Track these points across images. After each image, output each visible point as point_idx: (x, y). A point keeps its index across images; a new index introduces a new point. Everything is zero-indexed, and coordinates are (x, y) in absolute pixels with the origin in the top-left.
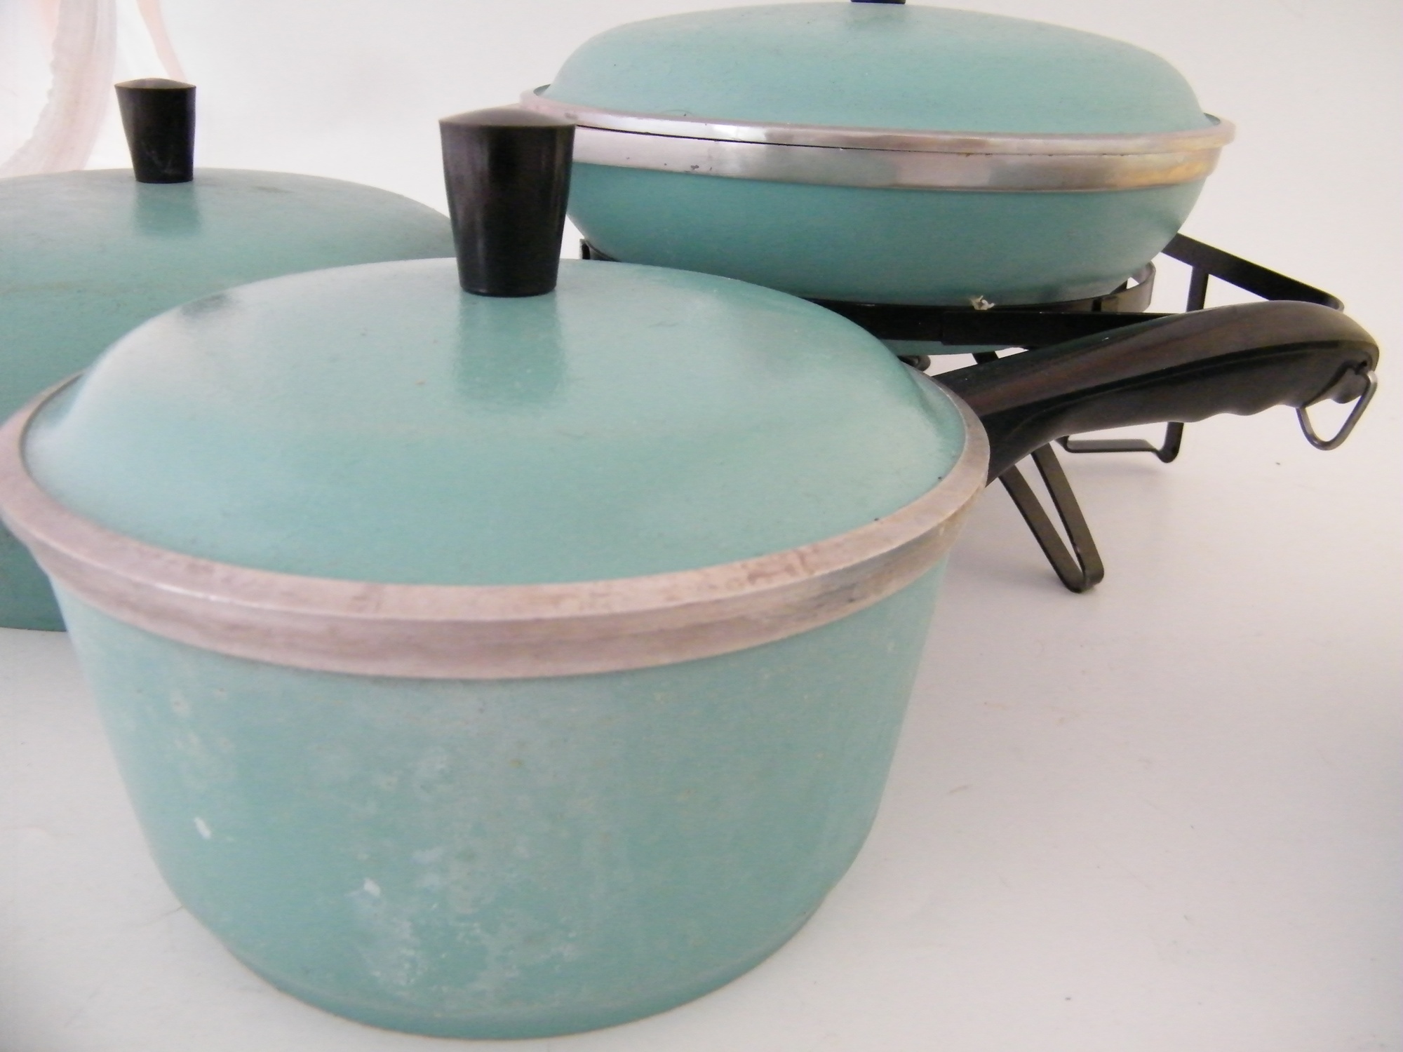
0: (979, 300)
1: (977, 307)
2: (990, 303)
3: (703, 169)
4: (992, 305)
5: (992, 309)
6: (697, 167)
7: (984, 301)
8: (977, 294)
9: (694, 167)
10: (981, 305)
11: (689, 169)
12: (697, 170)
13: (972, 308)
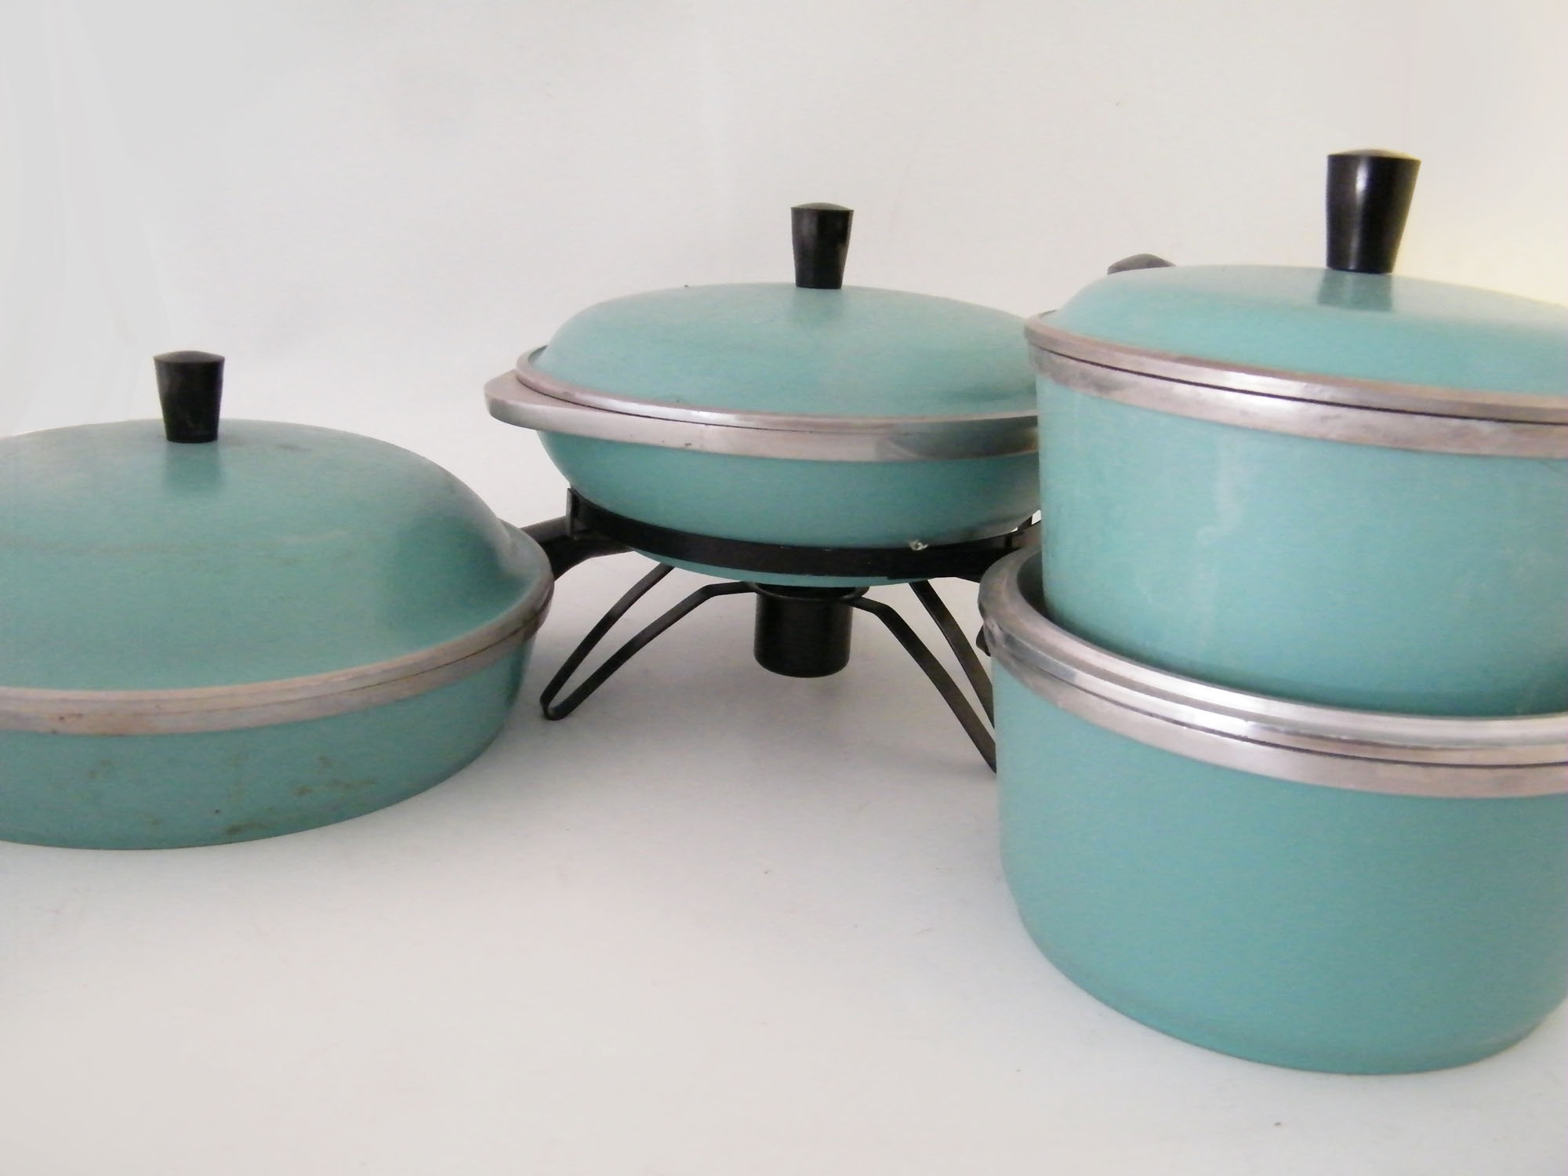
0: (914, 543)
1: (914, 548)
2: (924, 544)
3: (696, 446)
4: (926, 546)
5: (926, 549)
6: (690, 444)
7: (919, 544)
8: (914, 539)
9: (687, 445)
10: (917, 546)
11: (684, 446)
12: (690, 447)
13: (910, 549)
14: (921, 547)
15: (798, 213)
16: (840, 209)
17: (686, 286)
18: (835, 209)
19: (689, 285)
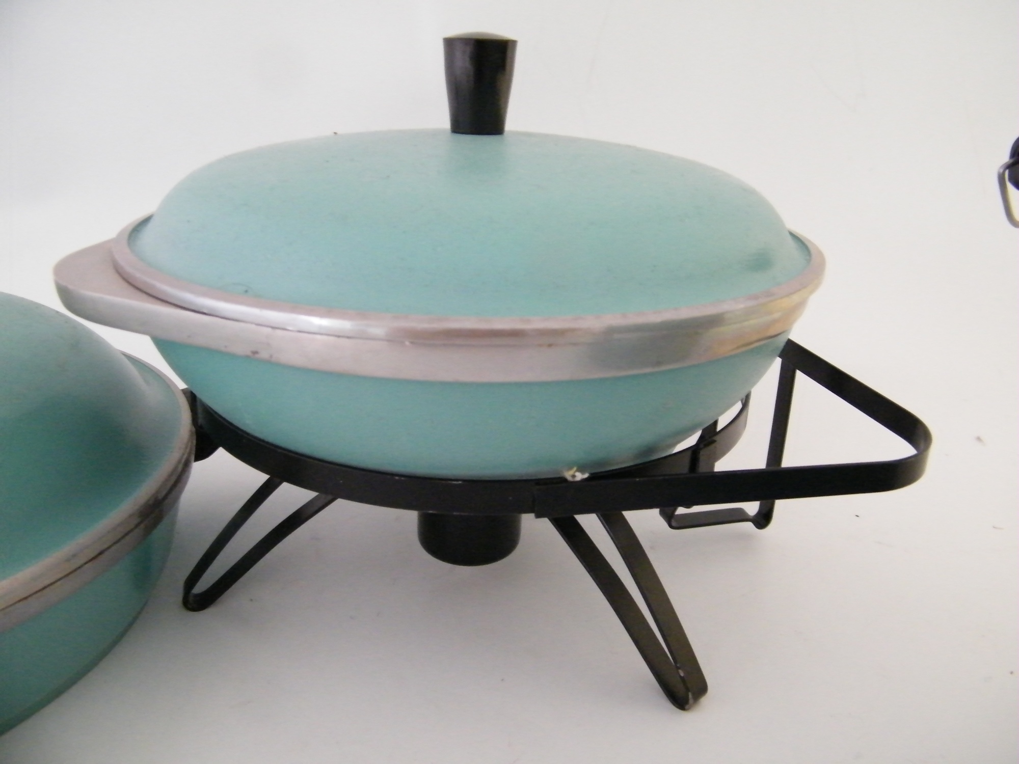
0: (572, 473)
1: (570, 478)
3: (264, 355)
4: (586, 476)
5: (586, 479)
7: (577, 474)
8: (570, 467)
9: (254, 352)
10: (574, 476)
11: (249, 353)
12: (257, 356)
13: (564, 480)
14: (579, 476)
15: (450, 44)
16: (504, 39)
17: (335, 133)
18: (501, 38)
19: (339, 132)
